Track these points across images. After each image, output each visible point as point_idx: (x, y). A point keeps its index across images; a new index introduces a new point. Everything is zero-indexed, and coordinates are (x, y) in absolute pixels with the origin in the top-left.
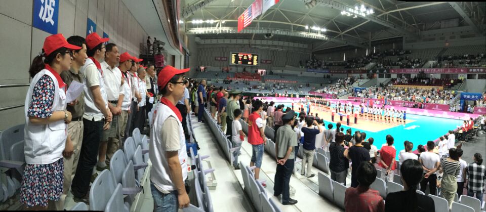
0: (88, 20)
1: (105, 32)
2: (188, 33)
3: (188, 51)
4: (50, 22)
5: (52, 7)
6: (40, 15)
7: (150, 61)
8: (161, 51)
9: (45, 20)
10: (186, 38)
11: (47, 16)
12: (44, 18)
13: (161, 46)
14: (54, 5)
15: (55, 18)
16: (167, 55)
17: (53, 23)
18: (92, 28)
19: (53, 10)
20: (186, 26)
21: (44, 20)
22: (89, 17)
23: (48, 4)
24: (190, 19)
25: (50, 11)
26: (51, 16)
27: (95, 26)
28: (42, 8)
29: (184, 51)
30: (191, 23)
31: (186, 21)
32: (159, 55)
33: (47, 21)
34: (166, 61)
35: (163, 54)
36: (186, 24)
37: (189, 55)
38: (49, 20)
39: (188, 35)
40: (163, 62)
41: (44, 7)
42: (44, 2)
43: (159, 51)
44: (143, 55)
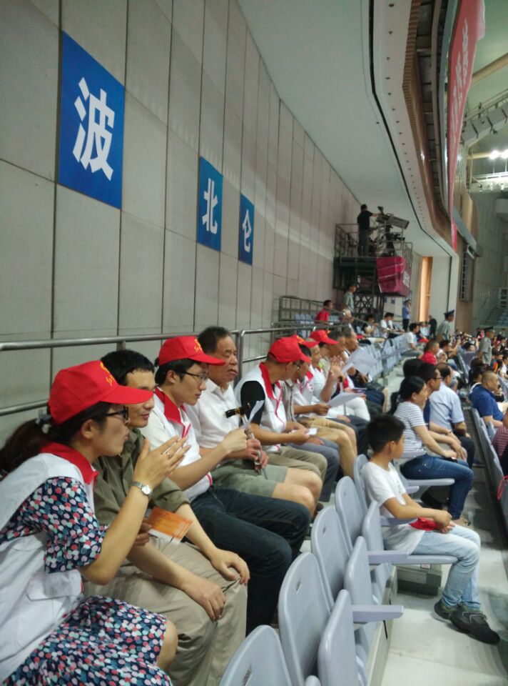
0: (201, 161)
1: (245, 194)
2: (474, 188)
3: (473, 243)
4: (101, 172)
5: (107, 128)
6: (77, 152)
7: (362, 275)
8: (397, 246)
9: (89, 166)
10: (470, 204)
11: (94, 155)
12: (85, 161)
13: (395, 230)
14: (111, 124)
15: (115, 158)
16: (411, 257)
17: (109, 172)
18: (211, 184)
19: (108, 137)
20: (468, 168)
21: (85, 166)
22: (202, 154)
23: (97, 121)
24: (484, 147)
25: (103, 140)
26: (104, 153)
27: (218, 178)
28: (81, 131)
29: (462, 243)
30: (485, 159)
31: (470, 153)
32: (390, 257)
33: (94, 169)
34: (410, 273)
35: (399, 253)
36: (468, 161)
37: (476, 255)
38: (100, 164)
39: (473, 196)
40: (400, 276)
41: (86, 129)
42: (87, 117)
43: (390, 245)
44: (345, 260)
